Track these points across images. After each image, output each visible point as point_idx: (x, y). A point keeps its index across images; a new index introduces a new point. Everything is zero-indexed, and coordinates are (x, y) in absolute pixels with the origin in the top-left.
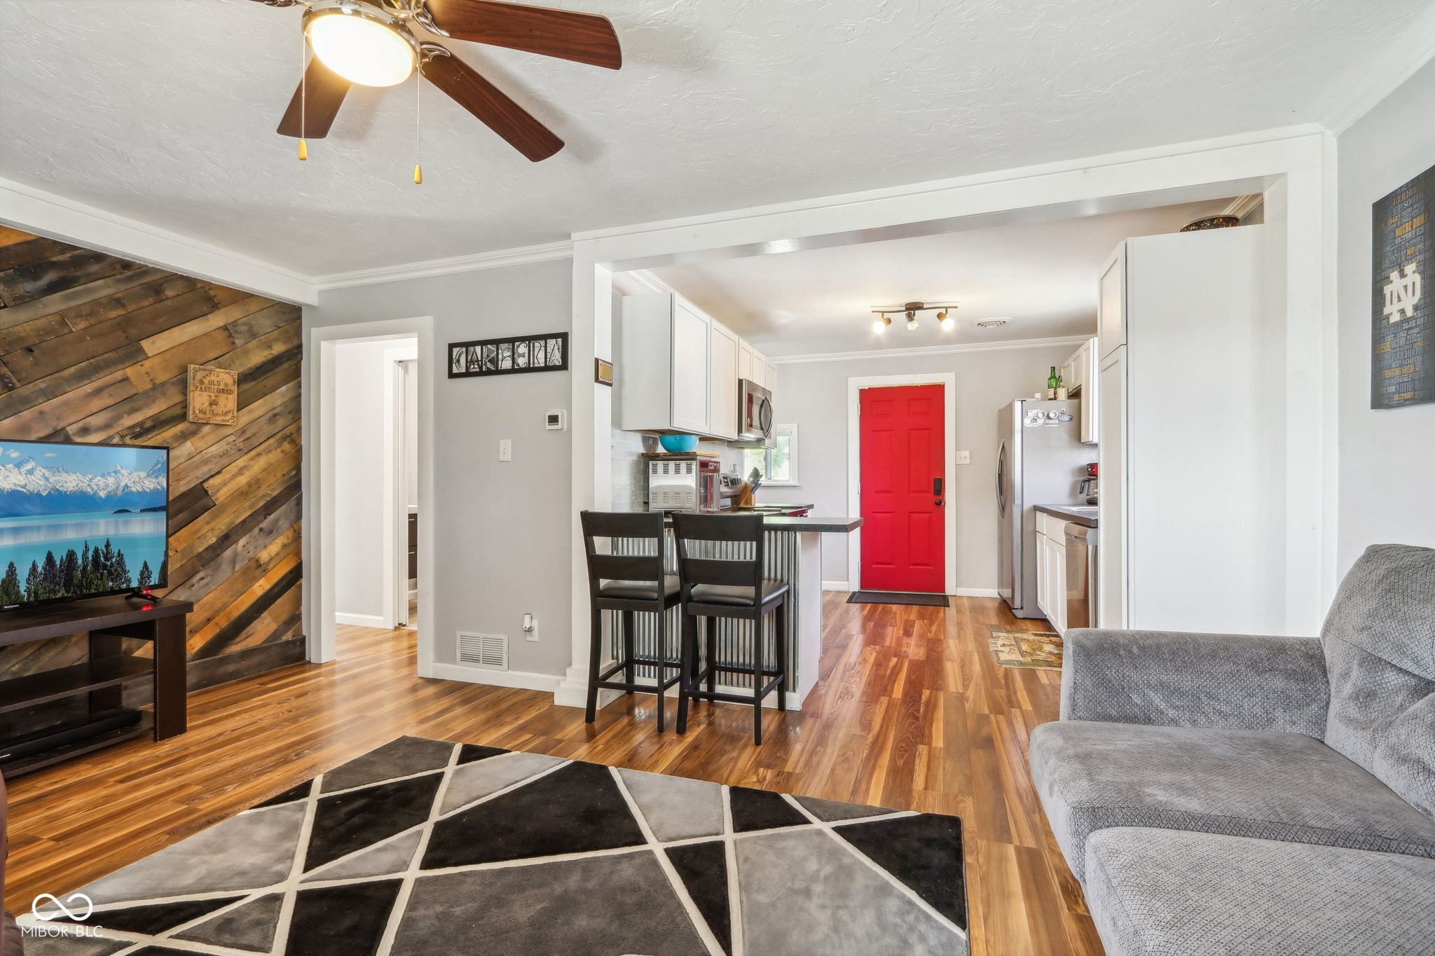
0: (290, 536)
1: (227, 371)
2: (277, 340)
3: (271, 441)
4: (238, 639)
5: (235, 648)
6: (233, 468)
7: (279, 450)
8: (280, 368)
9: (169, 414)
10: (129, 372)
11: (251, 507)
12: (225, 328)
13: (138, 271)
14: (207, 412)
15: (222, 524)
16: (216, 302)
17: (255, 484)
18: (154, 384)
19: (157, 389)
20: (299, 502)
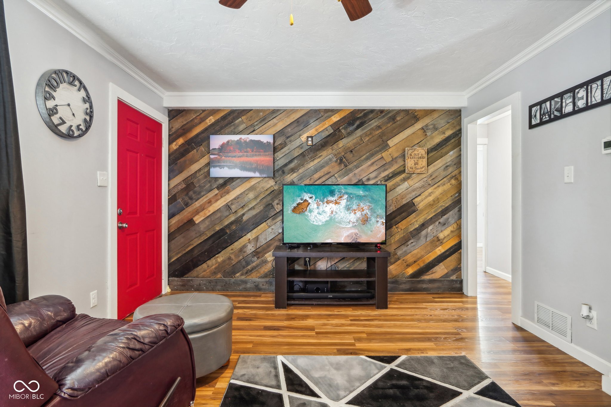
0: (455, 227)
1: (422, 148)
2: (448, 129)
3: (445, 179)
4: (428, 273)
5: (426, 277)
6: (426, 193)
7: (449, 184)
8: (449, 143)
9: (398, 170)
10: (383, 154)
11: (434, 212)
12: (422, 129)
13: (386, 112)
14: (414, 168)
15: (421, 219)
16: (418, 117)
17: (436, 201)
18: (392, 158)
19: (394, 160)
20: (460, 210)
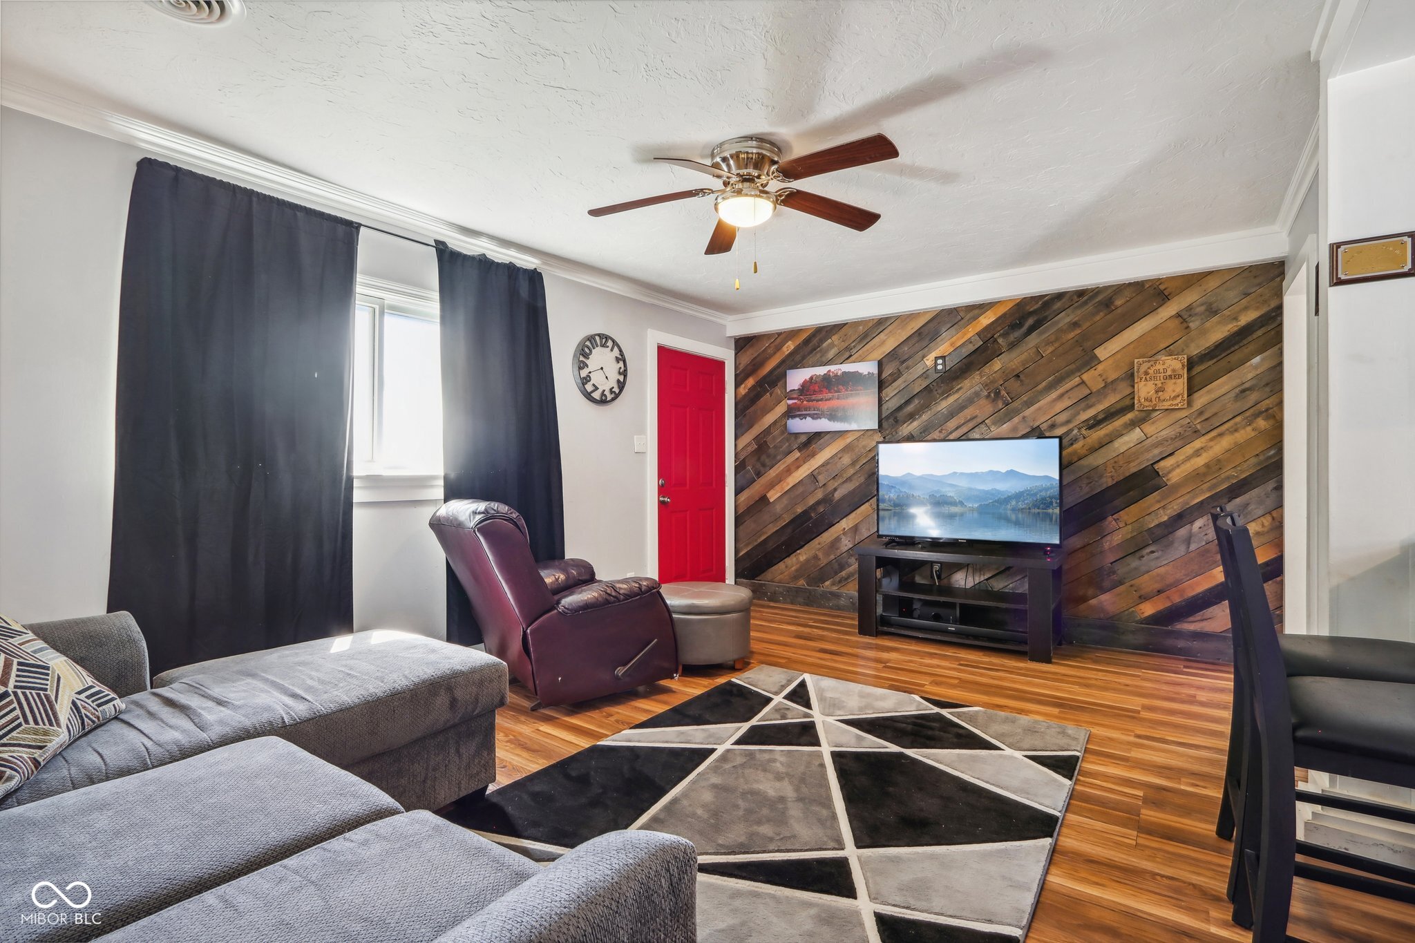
0: (1266, 524)
1: (1173, 357)
2: (1246, 308)
3: (1238, 419)
4: (1191, 619)
5: (1189, 626)
6: (1189, 450)
7: (1249, 429)
8: (1250, 339)
9: (1119, 406)
10: (1085, 377)
11: (1210, 489)
12: (1178, 315)
13: (1091, 294)
14: (1153, 399)
15: (1174, 508)
16: (1166, 294)
17: (1215, 465)
18: (1106, 382)
19: (1109, 386)
20: (1279, 488)
